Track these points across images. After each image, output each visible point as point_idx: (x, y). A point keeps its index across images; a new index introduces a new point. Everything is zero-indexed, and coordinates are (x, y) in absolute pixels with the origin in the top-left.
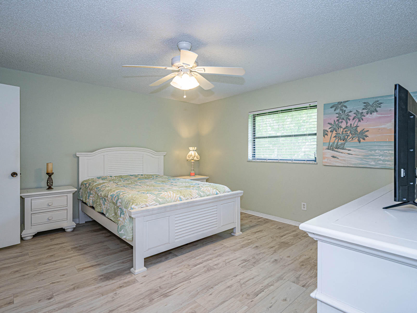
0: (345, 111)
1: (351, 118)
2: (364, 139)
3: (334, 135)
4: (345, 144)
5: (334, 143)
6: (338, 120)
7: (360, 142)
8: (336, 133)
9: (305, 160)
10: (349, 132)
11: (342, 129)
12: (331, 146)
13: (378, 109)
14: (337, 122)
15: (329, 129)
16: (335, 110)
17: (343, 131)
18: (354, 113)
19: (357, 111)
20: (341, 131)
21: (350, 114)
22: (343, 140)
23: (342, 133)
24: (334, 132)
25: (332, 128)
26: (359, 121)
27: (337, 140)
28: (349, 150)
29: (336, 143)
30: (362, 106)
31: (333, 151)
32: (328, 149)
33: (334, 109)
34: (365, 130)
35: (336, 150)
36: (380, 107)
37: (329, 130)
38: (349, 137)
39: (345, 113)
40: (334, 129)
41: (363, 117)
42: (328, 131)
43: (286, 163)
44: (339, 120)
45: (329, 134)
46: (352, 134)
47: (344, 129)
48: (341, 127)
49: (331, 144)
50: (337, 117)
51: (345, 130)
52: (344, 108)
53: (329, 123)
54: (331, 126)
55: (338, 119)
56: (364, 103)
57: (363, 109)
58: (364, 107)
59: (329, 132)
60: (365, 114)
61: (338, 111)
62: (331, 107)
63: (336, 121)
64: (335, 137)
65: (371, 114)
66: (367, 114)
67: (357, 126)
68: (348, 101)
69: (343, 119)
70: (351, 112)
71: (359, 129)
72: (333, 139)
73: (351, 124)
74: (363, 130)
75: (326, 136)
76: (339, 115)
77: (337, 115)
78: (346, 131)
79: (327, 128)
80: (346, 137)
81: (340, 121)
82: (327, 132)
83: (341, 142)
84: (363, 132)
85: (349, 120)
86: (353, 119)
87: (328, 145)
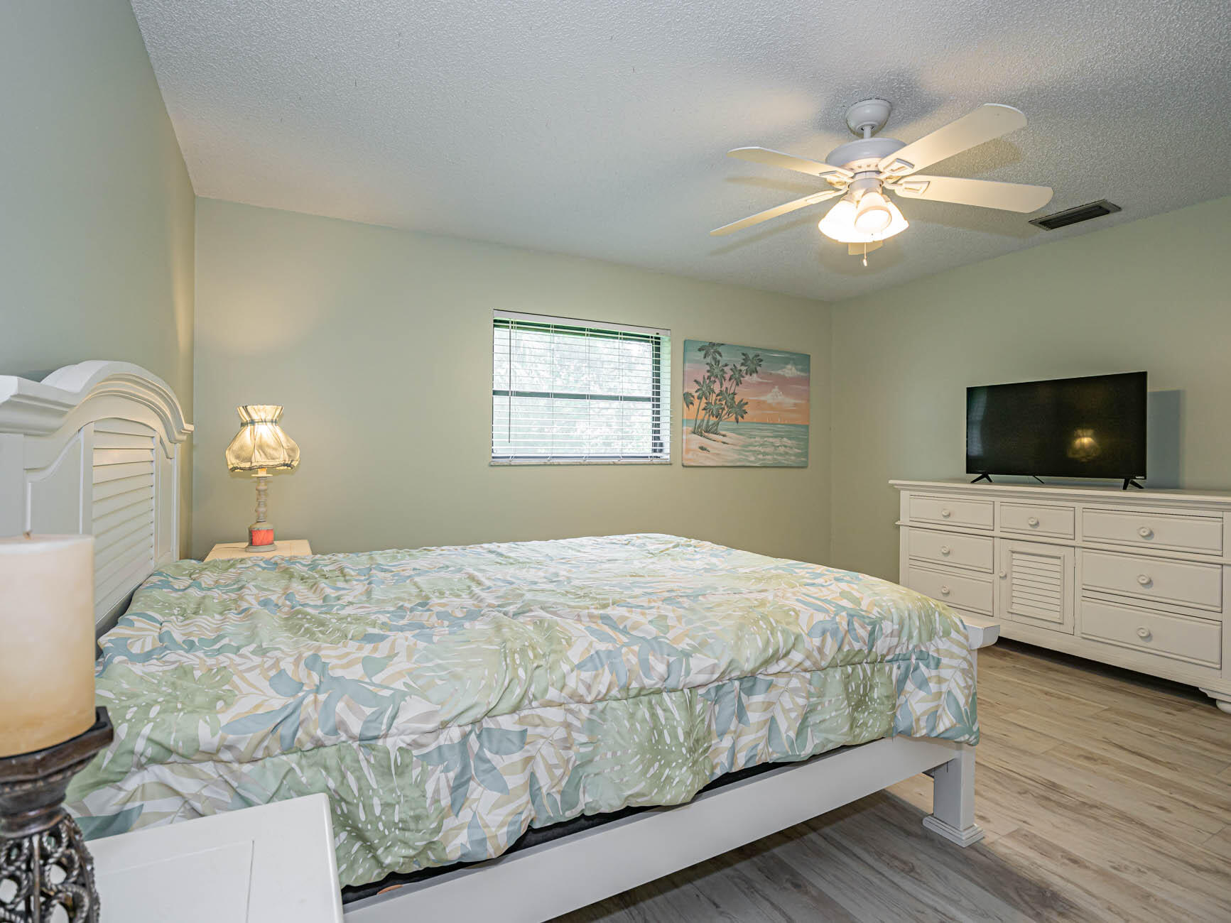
0: (719, 362)
1: (727, 377)
2: (743, 417)
3: (703, 405)
4: (718, 424)
5: (703, 420)
6: (709, 378)
7: (737, 422)
8: (706, 401)
9: (647, 457)
10: (724, 403)
11: (714, 395)
12: (699, 427)
13: (758, 368)
14: (708, 381)
15: (696, 392)
16: (705, 357)
17: (716, 400)
18: (731, 369)
19: (734, 365)
20: (714, 398)
21: (725, 369)
22: (717, 417)
23: (715, 403)
24: (704, 400)
25: (700, 392)
26: (737, 384)
27: (707, 415)
28: (724, 436)
29: (705, 421)
30: (740, 359)
31: (701, 436)
32: (694, 433)
33: (703, 352)
34: (744, 401)
35: (706, 434)
36: (760, 365)
37: (696, 395)
38: (724, 412)
39: (718, 365)
40: (704, 394)
41: (742, 379)
42: (693, 397)
43: (611, 465)
44: (711, 376)
45: (696, 402)
46: (727, 407)
47: (717, 395)
48: (714, 392)
49: (698, 422)
50: (708, 371)
51: (719, 398)
52: (718, 357)
53: (695, 381)
54: (699, 387)
55: (709, 374)
56: (743, 354)
57: (742, 364)
58: (742, 361)
59: (696, 398)
60: (744, 374)
61: (709, 359)
62: (700, 350)
63: (706, 377)
64: (704, 409)
65: (751, 375)
66: (746, 374)
67: (734, 394)
68: (722, 344)
69: (717, 377)
70: (726, 365)
71: (737, 399)
72: (702, 413)
73: (727, 388)
74: (742, 401)
75: (691, 406)
76: (711, 367)
77: (708, 368)
78: (720, 400)
79: (693, 391)
80: (720, 411)
81: (712, 379)
82: (692, 399)
83: (713, 420)
84: (742, 404)
85: (725, 380)
86: (730, 379)
87: (693, 425)
